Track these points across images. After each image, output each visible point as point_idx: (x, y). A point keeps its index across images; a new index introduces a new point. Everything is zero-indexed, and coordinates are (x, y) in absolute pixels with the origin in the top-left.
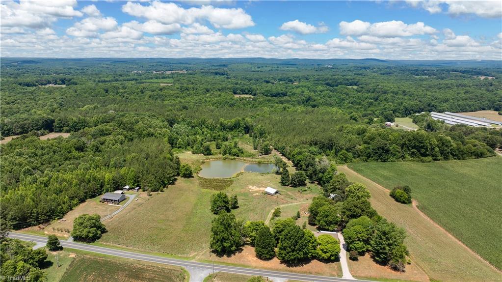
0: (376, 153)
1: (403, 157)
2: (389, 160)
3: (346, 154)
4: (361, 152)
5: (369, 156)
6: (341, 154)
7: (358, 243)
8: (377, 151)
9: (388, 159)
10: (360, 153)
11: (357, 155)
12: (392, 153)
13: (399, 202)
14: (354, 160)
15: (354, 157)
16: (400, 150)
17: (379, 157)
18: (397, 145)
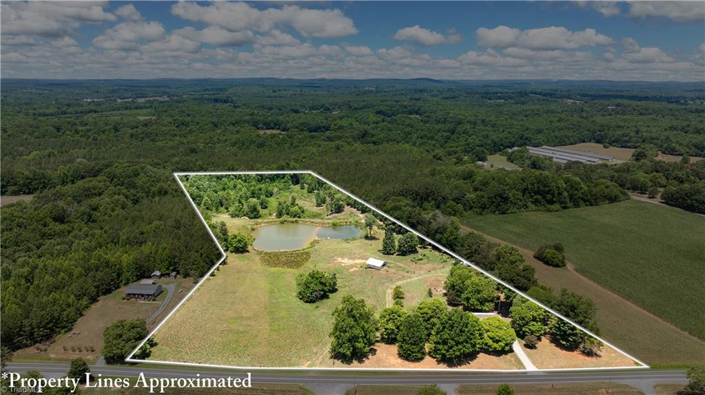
0: (493, 202)
1: (526, 206)
2: (509, 211)
3: (455, 206)
4: (474, 202)
5: (483, 207)
6: (449, 207)
7: (534, 325)
8: (494, 200)
9: (508, 209)
10: (472, 204)
11: (469, 207)
12: (511, 201)
13: (549, 265)
14: (466, 214)
15: (465, 210)
16: (521, 198)
17: (497, 207)
18: (517, 190)
